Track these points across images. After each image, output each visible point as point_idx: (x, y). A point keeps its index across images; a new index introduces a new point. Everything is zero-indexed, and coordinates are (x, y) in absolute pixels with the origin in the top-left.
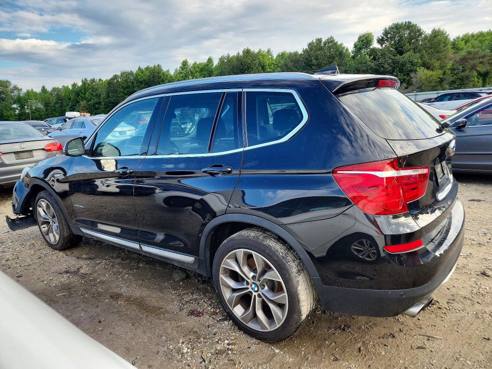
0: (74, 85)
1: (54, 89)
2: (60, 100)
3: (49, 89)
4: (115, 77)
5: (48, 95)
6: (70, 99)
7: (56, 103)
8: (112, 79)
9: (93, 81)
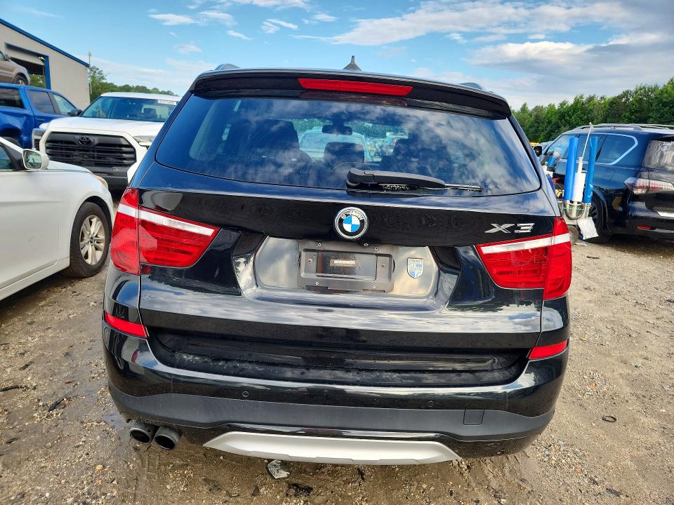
0: (562, 105)
1: (537, 109)
2: (538, 123)
3: (530, 108)
4: (626, 94)
5: (526, 114)
6: (549, 122)
7: (530, 127)
8: (619, 97)
9: (591, 99)
